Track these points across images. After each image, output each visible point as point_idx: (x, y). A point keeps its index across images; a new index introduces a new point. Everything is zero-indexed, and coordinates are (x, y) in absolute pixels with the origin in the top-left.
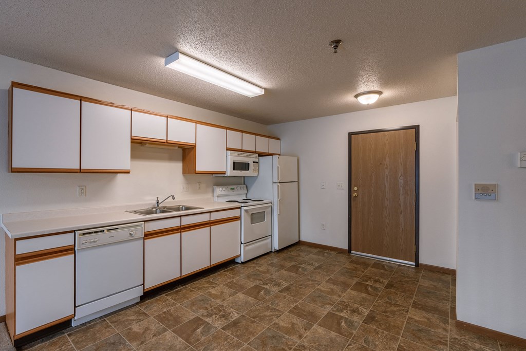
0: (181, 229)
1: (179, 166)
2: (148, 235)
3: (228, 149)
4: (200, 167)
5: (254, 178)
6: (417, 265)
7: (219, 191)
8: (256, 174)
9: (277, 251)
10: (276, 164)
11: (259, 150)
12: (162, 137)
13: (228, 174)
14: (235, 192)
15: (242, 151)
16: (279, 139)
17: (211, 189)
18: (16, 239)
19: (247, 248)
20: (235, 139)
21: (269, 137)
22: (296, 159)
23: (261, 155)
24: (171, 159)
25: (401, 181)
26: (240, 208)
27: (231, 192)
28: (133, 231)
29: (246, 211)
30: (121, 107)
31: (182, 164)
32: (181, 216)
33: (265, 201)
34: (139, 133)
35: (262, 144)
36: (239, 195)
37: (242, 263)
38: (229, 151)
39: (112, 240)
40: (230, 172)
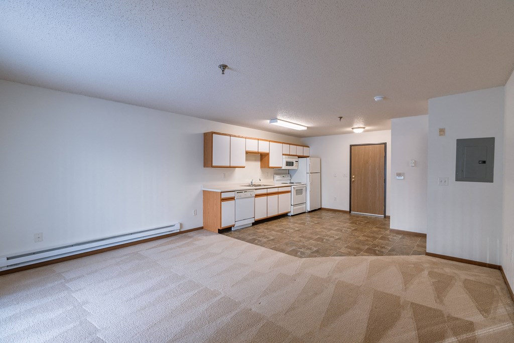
0: (267, 194)
1: (259, 164)
2: (257, 196)
3: (283, 155)
4: (271, 165)
5: (295, 170)
6: (385, 217)
7: (277, 177)
8: (297, 168)
9: (309, 212)
10: (309, 163)
11: (299, 154)
12: (256, 150)
13: (283, 168)
14: (285, 179)
15: (289, 155)
16: (308, 147)
17: (273, 177)
18: (221, 192)
19: (294, 208)
20: (286, 148)
21: (303, 146)
22: (319, 159)
23: (299, 157)
24: (256, 160)
25: (377, 172)
26: (291, 186)
27: (283, 178)
28: (252, 193)
29: (294, 188)
30: (242, 137)
31: (260, 163)
32: (267, 188)
33: (303, 183)
34: (250, 149)
35: (299, 151)
36: (287, 180)
37: (292, 216)
38: (284, 156)
39: (245, 196)
40: (284, 167)
